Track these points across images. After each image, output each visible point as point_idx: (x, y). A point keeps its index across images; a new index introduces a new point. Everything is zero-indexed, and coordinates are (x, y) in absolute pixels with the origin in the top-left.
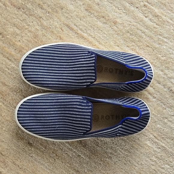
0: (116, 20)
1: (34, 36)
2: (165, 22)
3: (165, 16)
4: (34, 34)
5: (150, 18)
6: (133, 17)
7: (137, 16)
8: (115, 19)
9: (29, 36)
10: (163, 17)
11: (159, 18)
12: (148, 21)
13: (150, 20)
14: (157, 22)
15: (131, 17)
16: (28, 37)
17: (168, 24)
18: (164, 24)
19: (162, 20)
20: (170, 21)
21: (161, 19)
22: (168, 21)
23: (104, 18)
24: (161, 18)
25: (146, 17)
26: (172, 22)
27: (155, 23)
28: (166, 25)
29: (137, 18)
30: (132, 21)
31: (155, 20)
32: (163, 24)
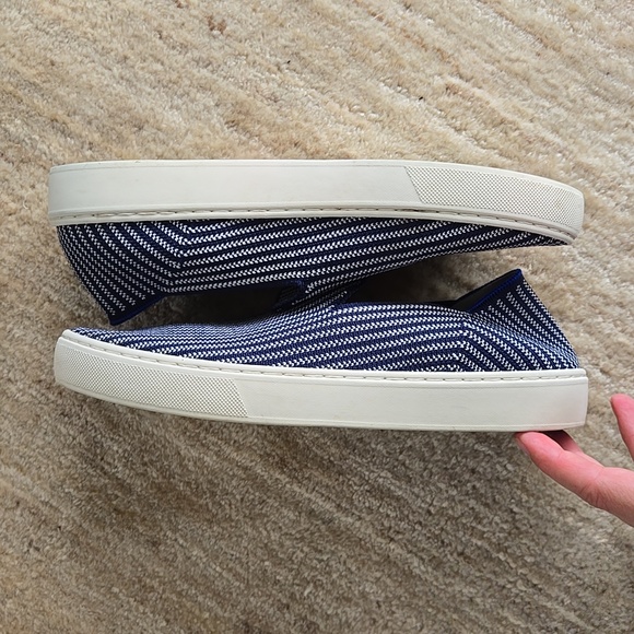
0: (345, 149)
1: (42, 237)
2: (530, 142)
3: (531, 121)
4: (40, 230)
5: (475, 132)
6: (410, 136)
7: (424, 131)
8: (341, 146)
9: (24, 239)
10: (525, 124)
11: (508, 130)
12: (467, 145)
13: (476, 138)
14: (501, 147)
15: (402, 135)
16: (21, 242)
17: (543, 149)
18: (528, 151)
19: (521, 134)
20: (550, 137)
21: (517, 133)
22: (543, 140)
23: (299, 150)
24: (514, 128)
25: (458, 130)
26: (558, 140)
27: (494, 149)
28: (538, 153)
29: (425, 136)
30: (405, 151)
31: (492, 140)
32: (523, 152)
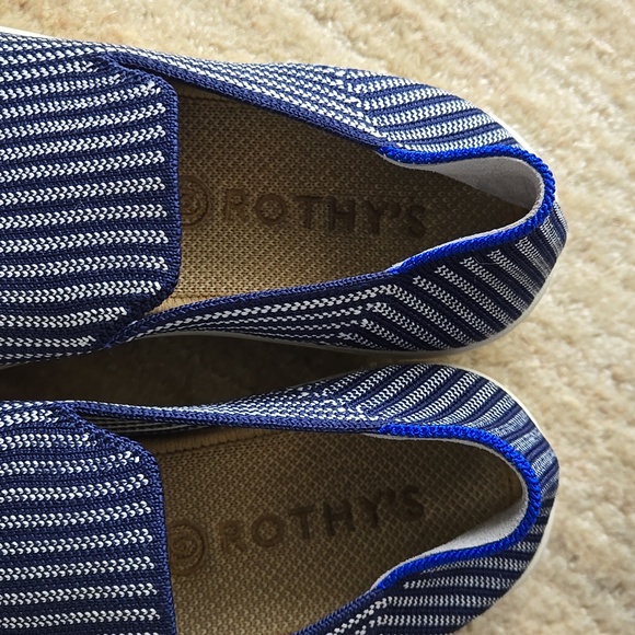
0: (116, 26)
2: (439, 55)
3: (443, 18)
5: (349, 24)
6: (237, 17)
7: (263, 11)
8: (109, 19)
10: (432, 22)
11: (405, 29)
12: (334, 46)
13: (350, 36)
14: (391, 56)
15: (222, 14)
17: (460, 69)
18: (435, 69)
19: (425, 39)
20: (472, 49)
21: (418, 36)
22: (459, 53)
23: (28, 16)
24: (414, 25)
25: (321, 19)
26: (482, 56)
27: (379, 58)
28: (452, 75)
29: (262, 21)
30: (228, 43)
31: (377, 41)
32: (428, 70)
